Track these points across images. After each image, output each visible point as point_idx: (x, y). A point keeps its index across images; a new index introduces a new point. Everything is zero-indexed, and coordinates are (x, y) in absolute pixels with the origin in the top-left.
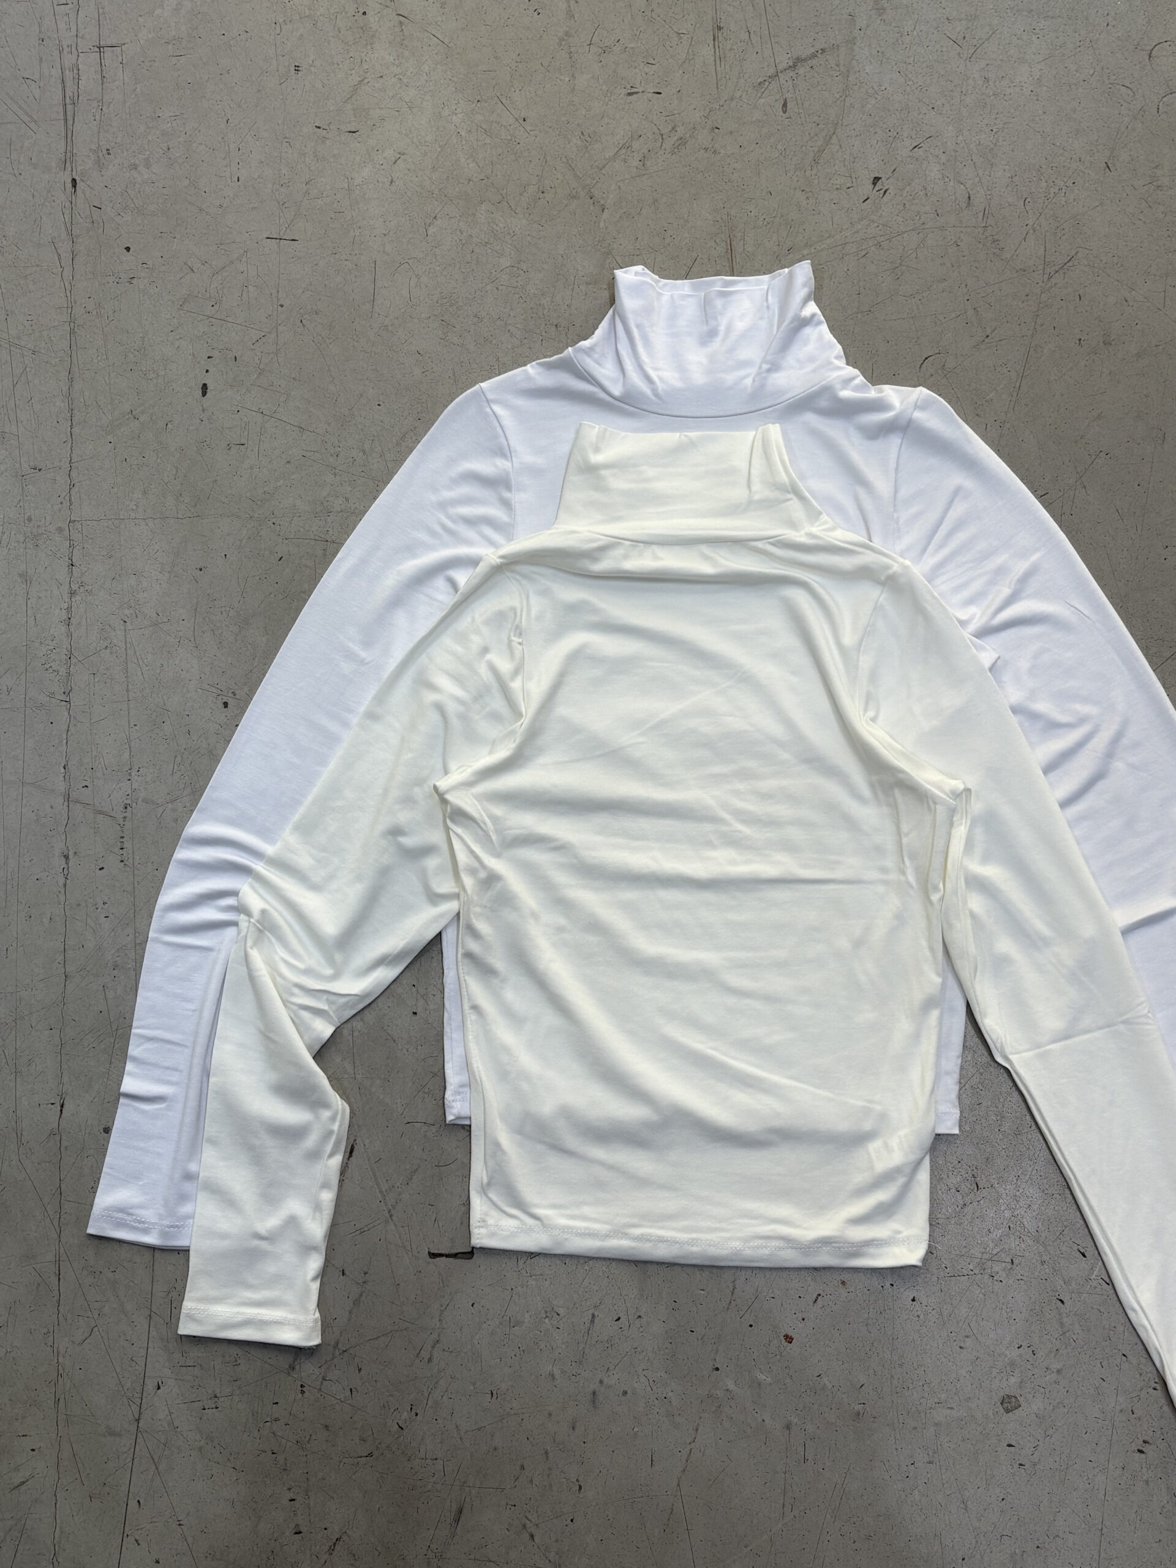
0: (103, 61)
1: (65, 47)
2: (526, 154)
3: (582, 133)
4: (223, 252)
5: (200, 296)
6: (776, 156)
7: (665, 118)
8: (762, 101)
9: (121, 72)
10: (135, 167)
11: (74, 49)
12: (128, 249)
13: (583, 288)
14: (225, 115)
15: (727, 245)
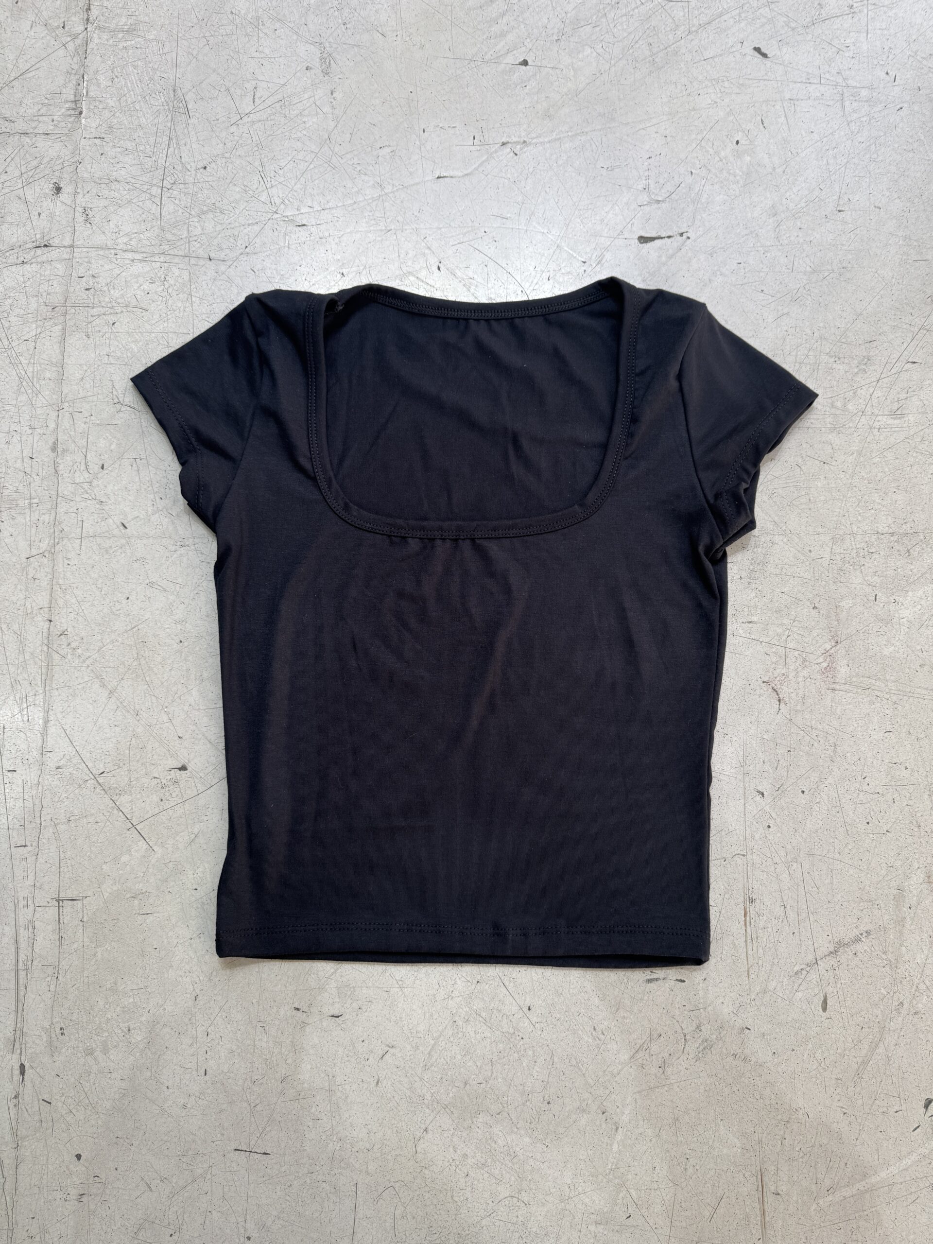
0: (61, 918)
1: (21, 898)
2: (530, 1053)
3: (595, 1029)
4: (184, 1165)
5: (157, 1221)
6: (815, 1067)
7: (691, 1014)
8: (799, 995)
9: (81, 931)
10: (90, 1052)
11: (30, 902)
12: (79, 1157)
13: (592, 1228)
14: (194, 990)
15: (757, 1181)
